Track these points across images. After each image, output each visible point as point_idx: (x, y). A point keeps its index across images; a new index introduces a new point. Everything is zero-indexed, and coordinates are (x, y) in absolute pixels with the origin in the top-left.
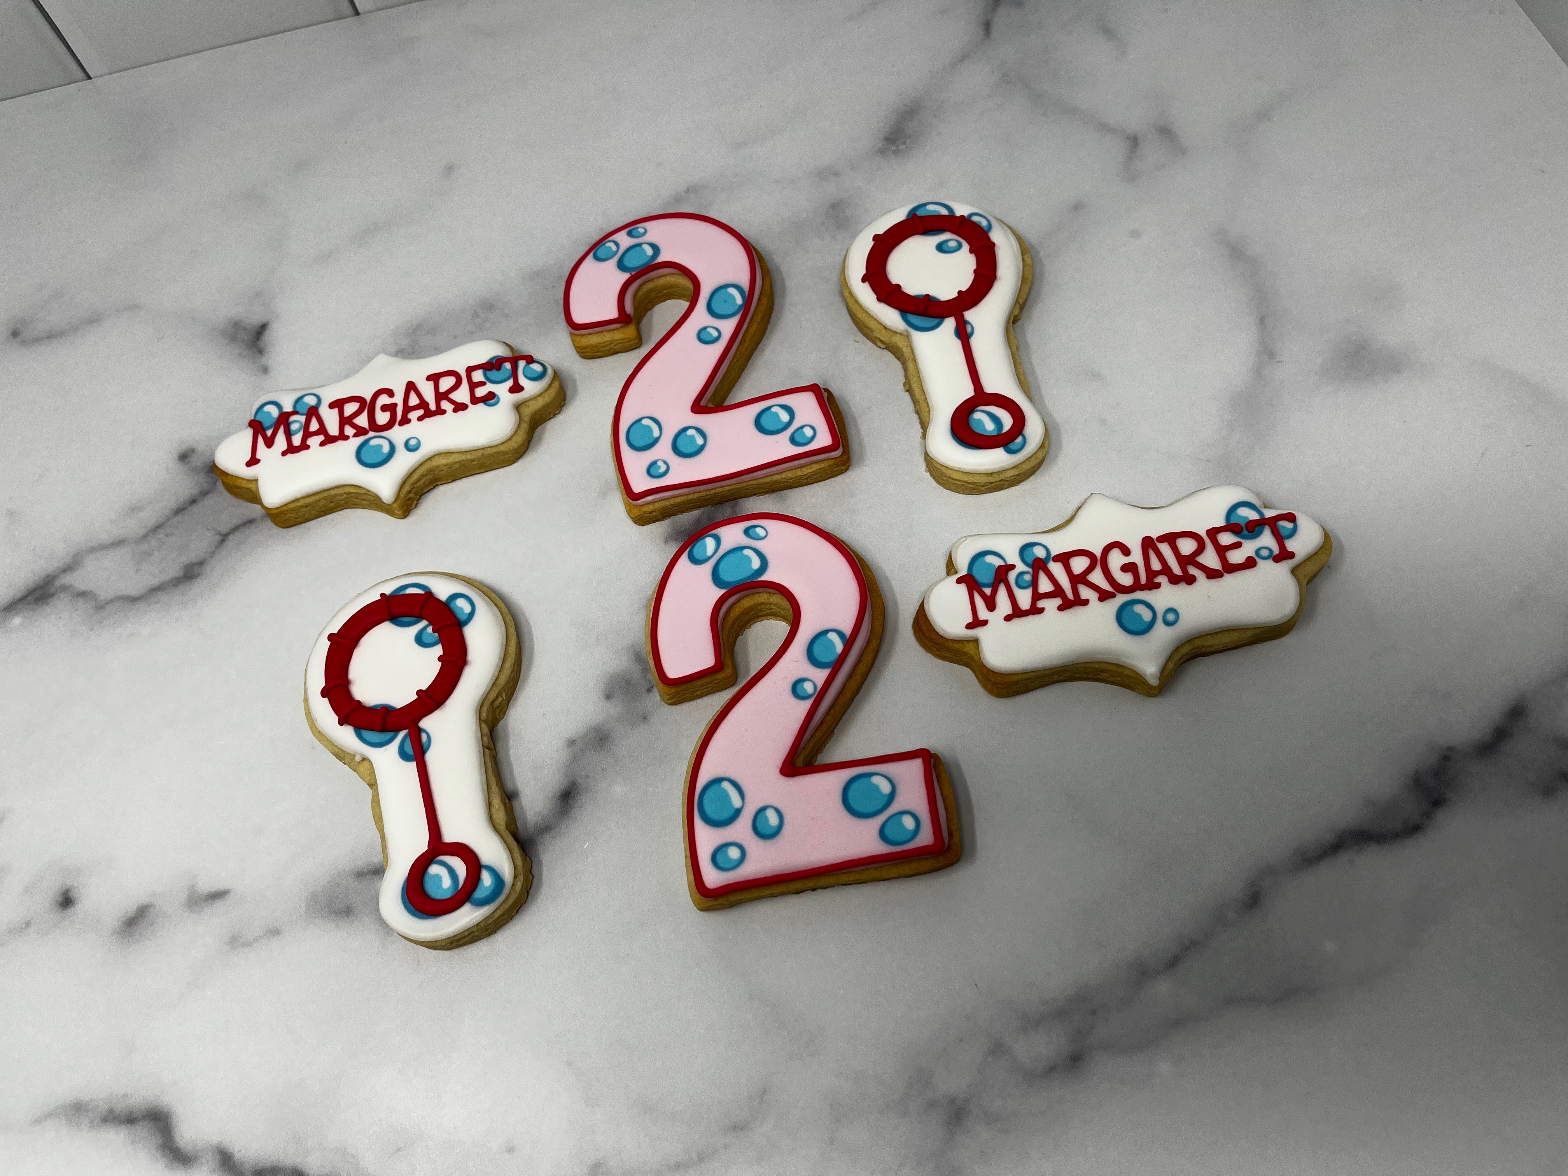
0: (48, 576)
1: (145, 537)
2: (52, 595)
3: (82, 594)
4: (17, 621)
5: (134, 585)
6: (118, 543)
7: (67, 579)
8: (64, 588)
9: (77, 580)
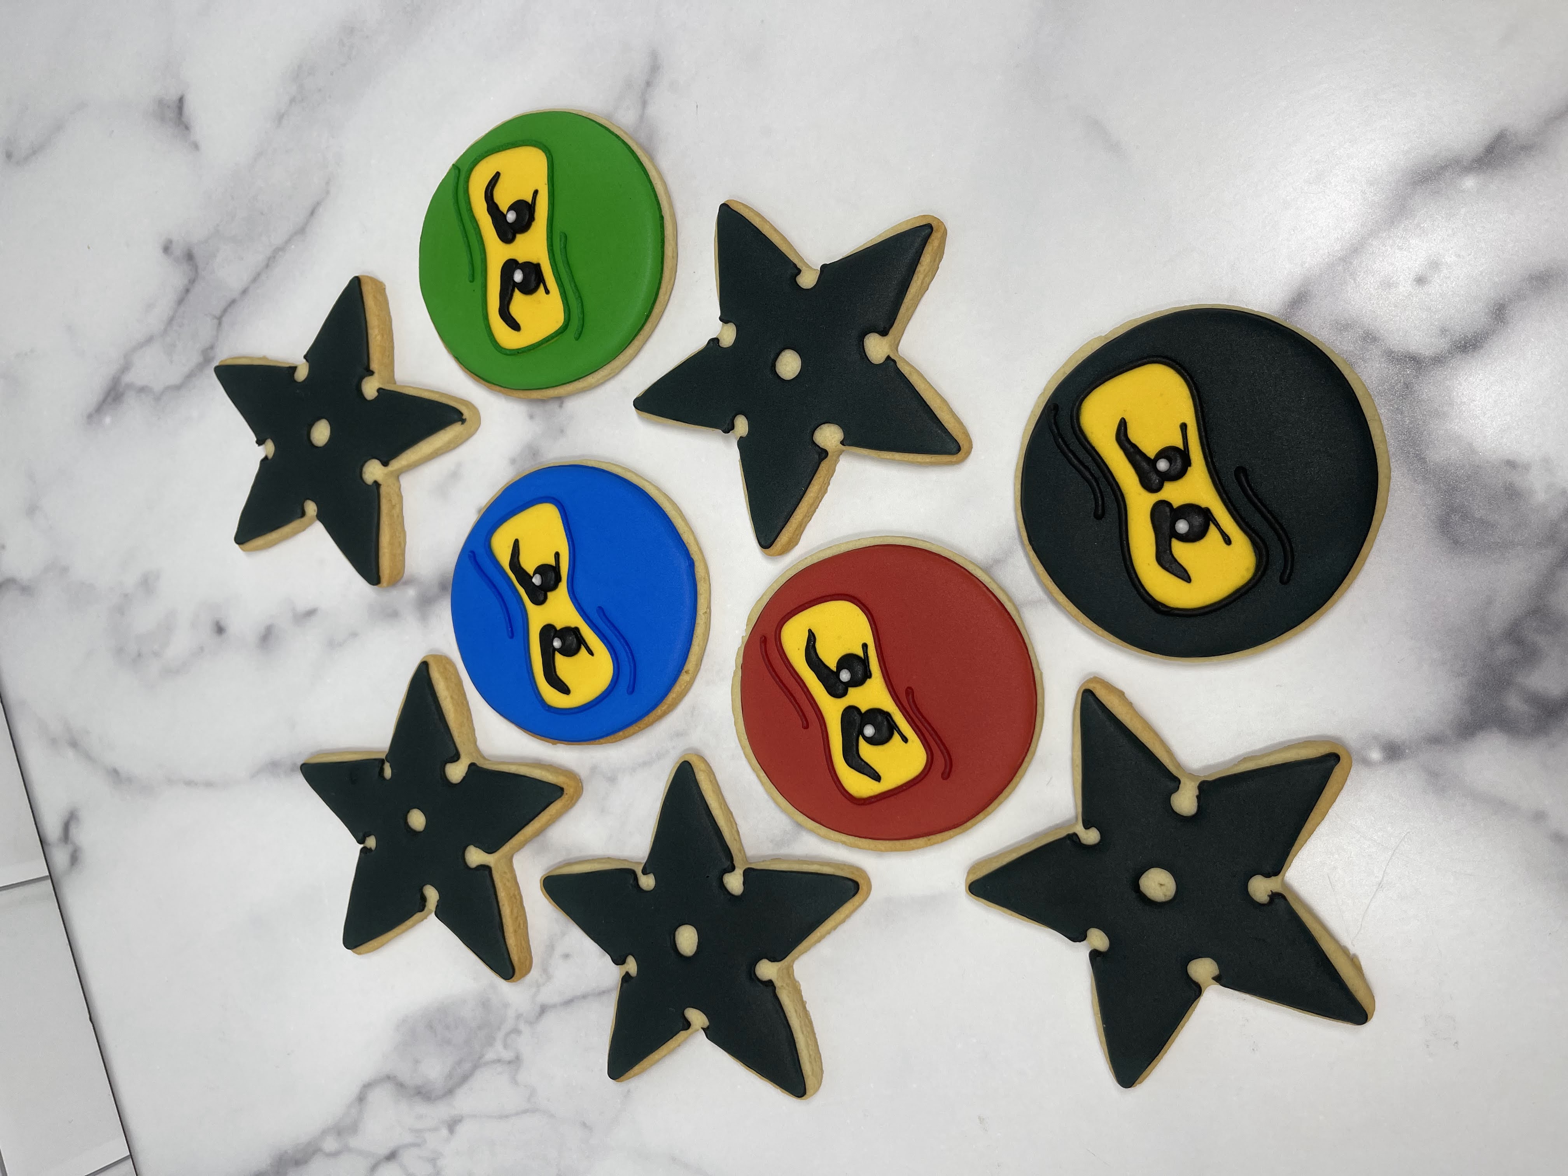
0: (114, 378)
1: (165, 332)
2: (122, 394)
3: (142, 390)
4: (108, 420)
5: (174, 375)
6: (149, 340)
7: (128, 378)
8: (130, 386)
9: (135, 377)
